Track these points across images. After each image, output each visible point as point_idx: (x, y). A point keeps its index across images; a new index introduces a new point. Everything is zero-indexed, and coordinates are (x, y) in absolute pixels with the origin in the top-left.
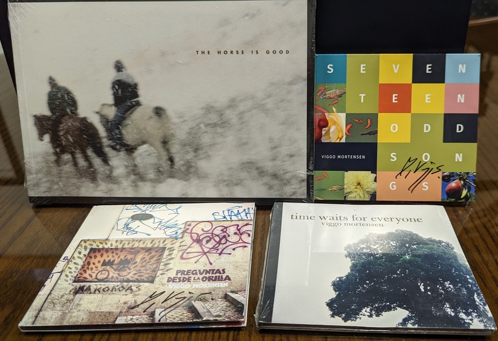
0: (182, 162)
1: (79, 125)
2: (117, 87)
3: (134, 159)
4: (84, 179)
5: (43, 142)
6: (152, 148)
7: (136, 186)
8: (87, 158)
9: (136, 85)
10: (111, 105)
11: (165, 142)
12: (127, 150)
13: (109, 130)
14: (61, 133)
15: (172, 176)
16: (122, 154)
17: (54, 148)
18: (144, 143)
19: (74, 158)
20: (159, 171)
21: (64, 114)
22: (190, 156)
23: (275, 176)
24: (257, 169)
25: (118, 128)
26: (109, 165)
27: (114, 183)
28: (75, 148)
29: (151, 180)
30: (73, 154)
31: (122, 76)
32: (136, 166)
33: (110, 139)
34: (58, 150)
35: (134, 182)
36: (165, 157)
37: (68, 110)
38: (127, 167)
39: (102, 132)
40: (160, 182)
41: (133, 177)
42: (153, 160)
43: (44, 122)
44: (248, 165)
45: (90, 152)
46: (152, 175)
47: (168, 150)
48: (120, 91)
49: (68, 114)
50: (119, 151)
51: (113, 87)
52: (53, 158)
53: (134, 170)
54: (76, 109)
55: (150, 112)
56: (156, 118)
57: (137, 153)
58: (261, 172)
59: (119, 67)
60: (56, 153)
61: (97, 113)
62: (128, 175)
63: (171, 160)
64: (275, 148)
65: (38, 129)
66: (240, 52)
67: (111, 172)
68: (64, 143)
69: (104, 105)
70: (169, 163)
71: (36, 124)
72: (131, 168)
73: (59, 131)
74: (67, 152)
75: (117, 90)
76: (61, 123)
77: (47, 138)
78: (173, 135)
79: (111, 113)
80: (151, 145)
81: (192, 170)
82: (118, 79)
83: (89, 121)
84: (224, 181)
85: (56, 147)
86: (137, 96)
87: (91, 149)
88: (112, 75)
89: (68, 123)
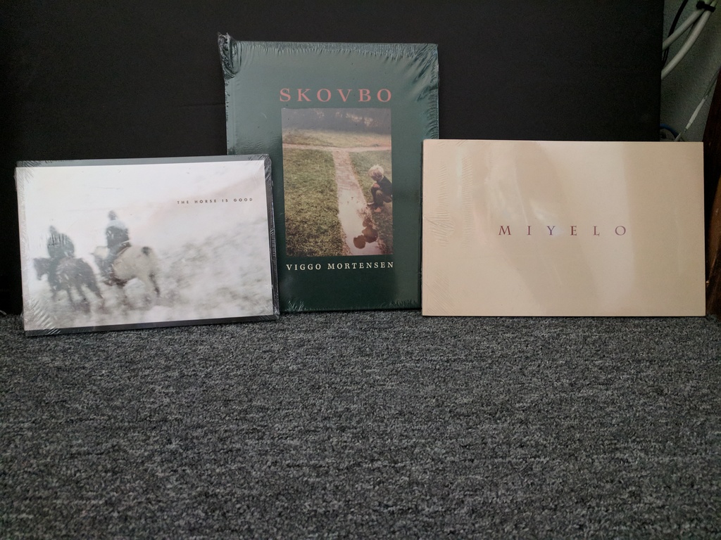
0: (167, 292)
1: (75, 265)
2: (110, 232)
3: (124, 292)
4: (78, 312)
5: (40, 282)
6: (140, 281)
7: (126, 314)
8: (81, 293)
9: (127, 230)
10: (105, 247)
11: (152, 276)
12: (118, 284)
13: (102, 268)
14: (58, 273)
15: (158, 304)
16: (114, 287)
17: (52, 285)
18: (133, 277)
19: (69, 294)
20: (147, 300)
21: (62, 257)
22: (173, 286)
23: (246, 298)
24: (231, 293)
25: (111, 266)
26: (102, 298)
27: (106, 313)
28: (71, 285)
29: (140, 309)
30: (68, 290)
31: (115, 224)
32: (126, 297)
33: (103, 276)
34: (55, 287)
35: (124, 311)
36: (152, 289)
37: (66, 253)
38: (117, 298)
39: (96, 270)
40: (148, 310)
41: (123, 307)
42: (141, 291)
43: (43, 264)
44: (224, 291)
45: (84, 288)
46: (140, 304)
47: (154, 282)
48: (113, 236)
49: (65, 256)
50: (111, 285)
51: (107, 232)
52: (51, 294)
53: (124, 301)
54: (73, 251)
55: (139, 251)
56: (144, 255)
57: (127, 286)
58: (234, 296)
59: (112, 216)
60: (53, 291)
61: (92, 254)
62: (119, 305)
63: (157, 290)
64: (245, 275)
65: (37, 270)
66: (213, 201)
67: (103, 303)
68: (60, 281)
69: (98, 247)
70: (156, 293)
71: (35, 266)
72: (122, 299)
73: (57, 271)
74: (63, 288)
75: (110, 235)
76: (58, 264)
77: (45, 277)
78: (158, 270)
79: (105, 253)
80: (140, 278)
81: (176, 297)
82: (111, 225)
83: (84, 261)
84: (204, 305)
85: (53, 285)
86: (127, 239)
87: (85, 285)
88: (106, 223)
89: (65, 264)
